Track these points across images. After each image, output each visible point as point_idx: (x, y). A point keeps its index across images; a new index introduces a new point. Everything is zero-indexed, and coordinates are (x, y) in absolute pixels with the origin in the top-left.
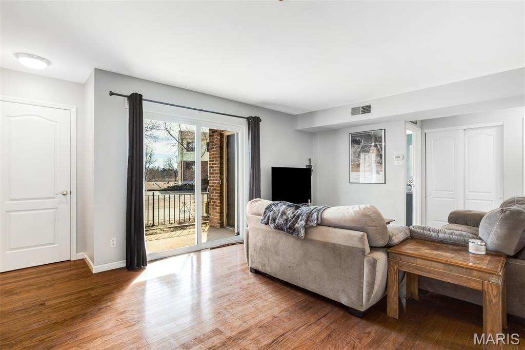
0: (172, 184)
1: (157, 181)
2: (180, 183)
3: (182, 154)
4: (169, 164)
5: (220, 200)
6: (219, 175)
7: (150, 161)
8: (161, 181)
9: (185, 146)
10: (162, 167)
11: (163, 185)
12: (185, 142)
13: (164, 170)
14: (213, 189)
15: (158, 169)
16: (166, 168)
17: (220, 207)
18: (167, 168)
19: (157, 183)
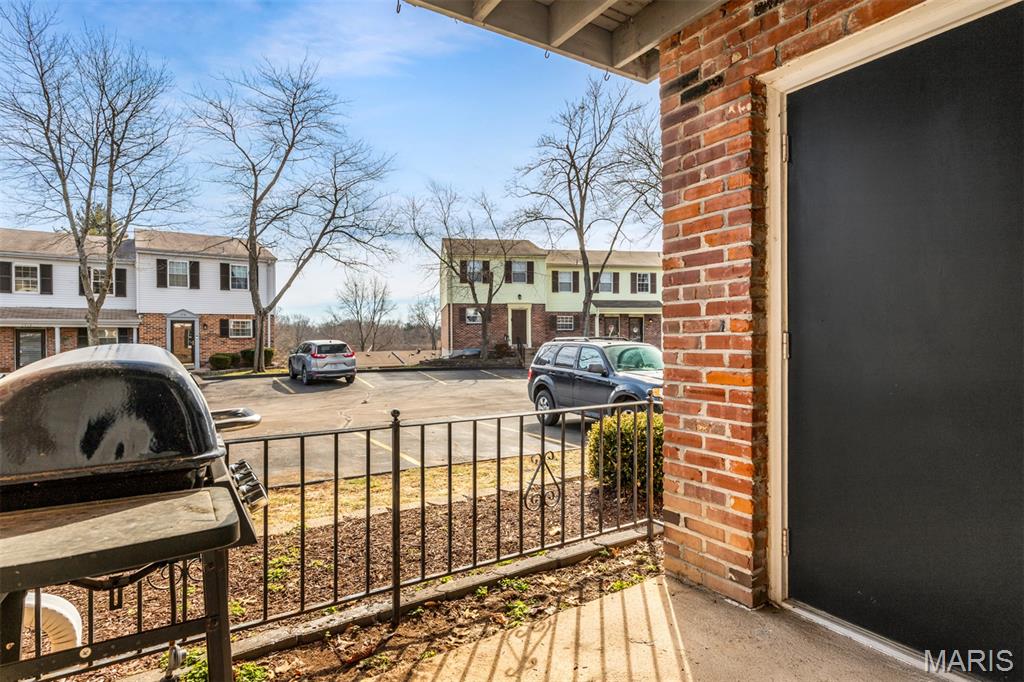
0: (427, 355)
1: (396, 349)
2: (446, 354)
3: (450, 287)
4: (418, 316)
5: (754, 456)
6: (748, 316)
7: (382, 309)
8: (404, 349)
9: (458, 268)
10: (405, 321)
11: (410, 358)
12: (457, 260)
13: (410, 327)
14: (693, 393)
15: (397, 326)
16: (413, 324)
17: (754, 491)
18: (415, 323)
19: (397, 353)
